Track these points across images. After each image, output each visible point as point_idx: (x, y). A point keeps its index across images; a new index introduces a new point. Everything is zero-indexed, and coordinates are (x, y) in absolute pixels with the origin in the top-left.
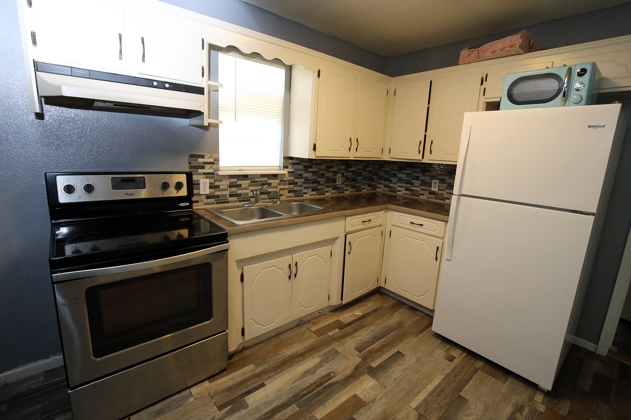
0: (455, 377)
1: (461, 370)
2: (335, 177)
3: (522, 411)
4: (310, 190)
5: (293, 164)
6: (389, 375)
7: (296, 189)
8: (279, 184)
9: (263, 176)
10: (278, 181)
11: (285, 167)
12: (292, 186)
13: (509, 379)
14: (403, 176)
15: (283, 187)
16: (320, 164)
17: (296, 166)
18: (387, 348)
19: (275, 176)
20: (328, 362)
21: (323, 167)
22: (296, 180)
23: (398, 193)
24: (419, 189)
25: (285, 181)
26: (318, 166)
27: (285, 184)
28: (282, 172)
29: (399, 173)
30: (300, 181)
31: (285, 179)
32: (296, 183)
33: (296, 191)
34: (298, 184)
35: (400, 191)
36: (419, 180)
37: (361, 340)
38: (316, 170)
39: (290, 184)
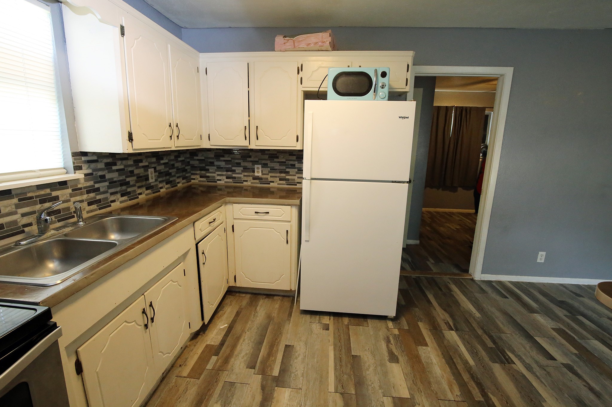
0: (339, 342)
1: (339, 334)
2: (146, 174)
3: (390, 342)
4: (119, 195)
5: (89, 162)
6: (295, 375)
7: (98, 197)
8: (71, 196)
9: (40, 187)
10: (69, 191)
11: (77, 168)
12: (92, 195)
13: (368, 322)
14: (222, 164)
15: (78, 198)
16: (126, 159)
17: (93, 165)
18: (275, 349)
19: (63, 184)
20: (230, 402)
21: (130, 162)
22: (97, 186)
23: (218, 182)
24: (242, 176)
25: (80, 189)
26: (124, 162)
27: (82, 194)
28: (72, 176)
29: (217, 161)
30: (103, 186)
31: (79, 186)
32: (98, 189)
33: (99, 201)
34: (101, 190)
35: (220, 180)
36: (241, 166)
37: (246, 354)
38: (122, 167)
39: (88, 192)
